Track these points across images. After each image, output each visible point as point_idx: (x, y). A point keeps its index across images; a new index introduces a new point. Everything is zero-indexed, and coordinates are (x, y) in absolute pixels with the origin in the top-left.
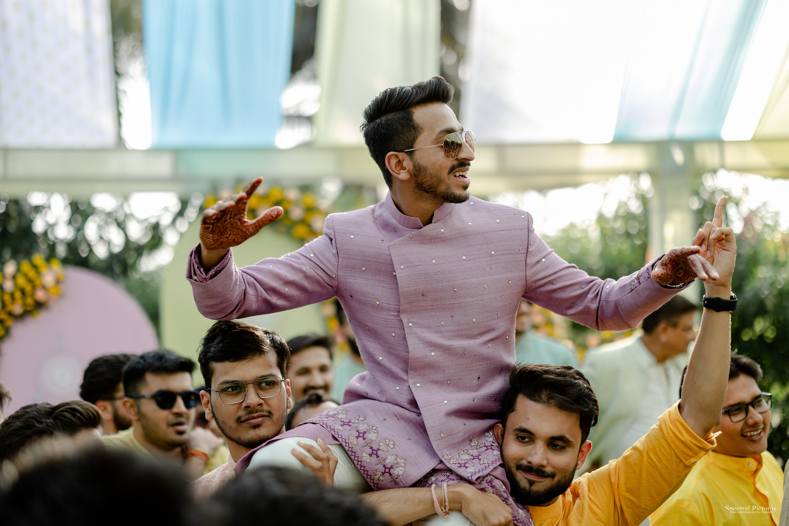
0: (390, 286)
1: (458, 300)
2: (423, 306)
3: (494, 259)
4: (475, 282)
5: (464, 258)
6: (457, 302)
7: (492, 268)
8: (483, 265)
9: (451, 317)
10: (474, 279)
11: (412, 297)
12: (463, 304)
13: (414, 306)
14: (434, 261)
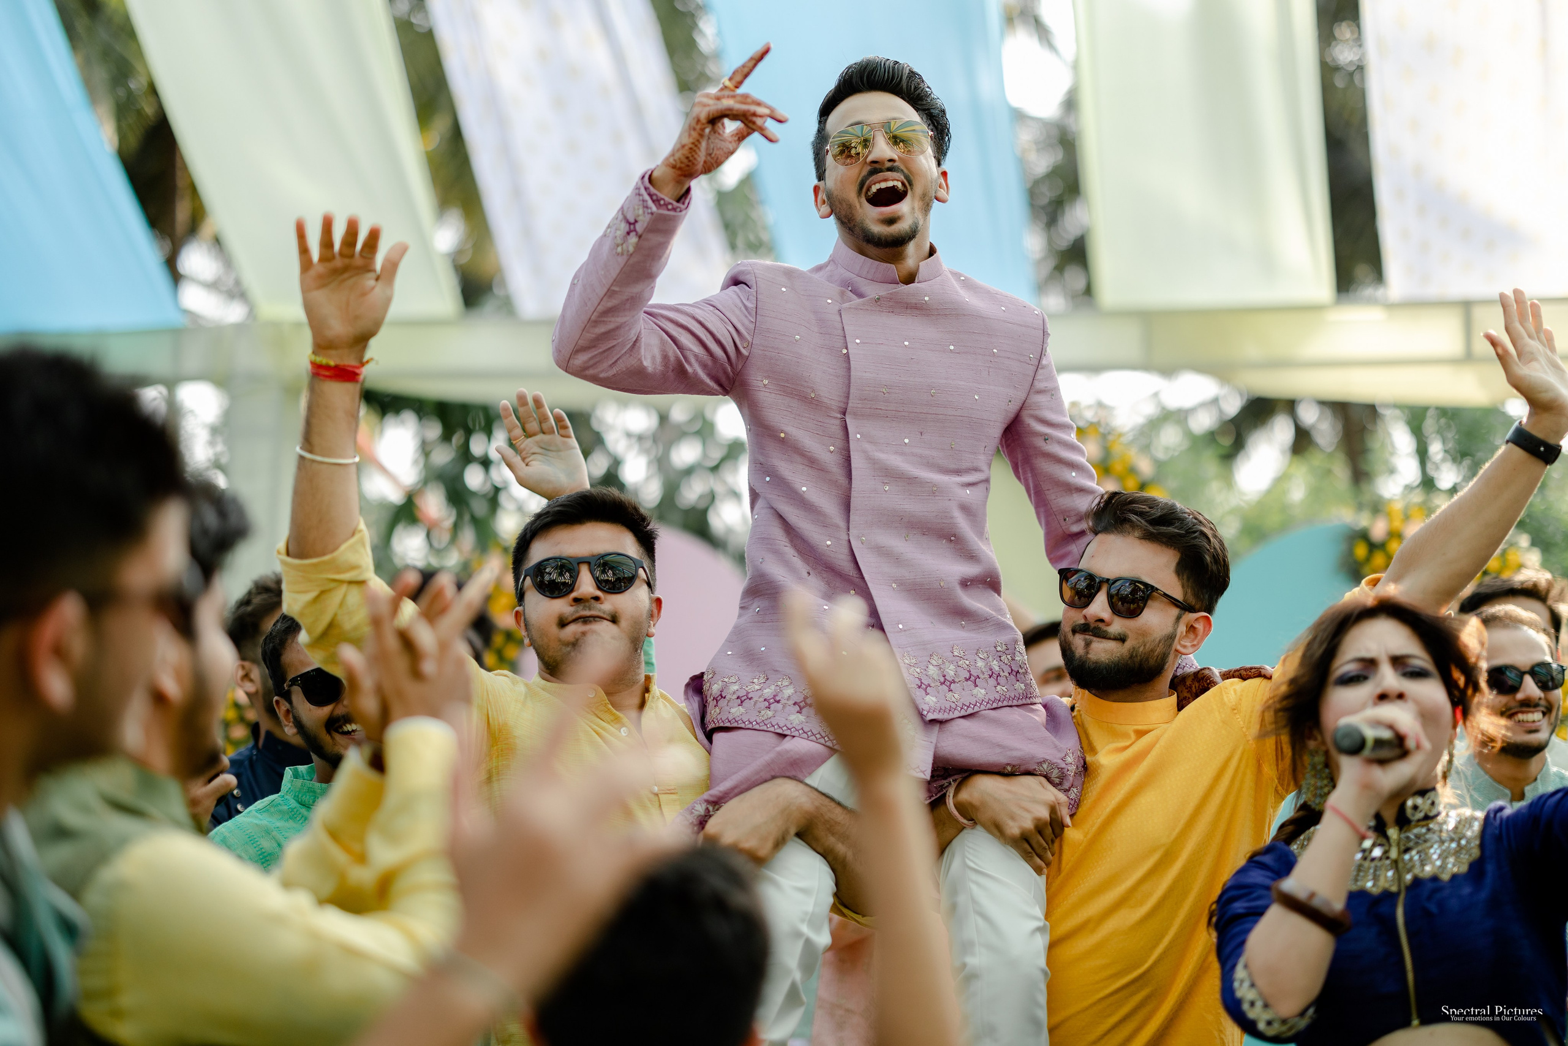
0: (834, 371)
1: (935, 408)
2: (880, 409)
3: (996, 360)
4: (963, 387)
5: (952, 347)
6: (932, 413)
7: (990, 373)
8: (978, 366)
9: (920, 434)
10: (963, 383)
11: (867, 389)
12: (941, 416)
13: (869, 406)
14: (906, 343)
